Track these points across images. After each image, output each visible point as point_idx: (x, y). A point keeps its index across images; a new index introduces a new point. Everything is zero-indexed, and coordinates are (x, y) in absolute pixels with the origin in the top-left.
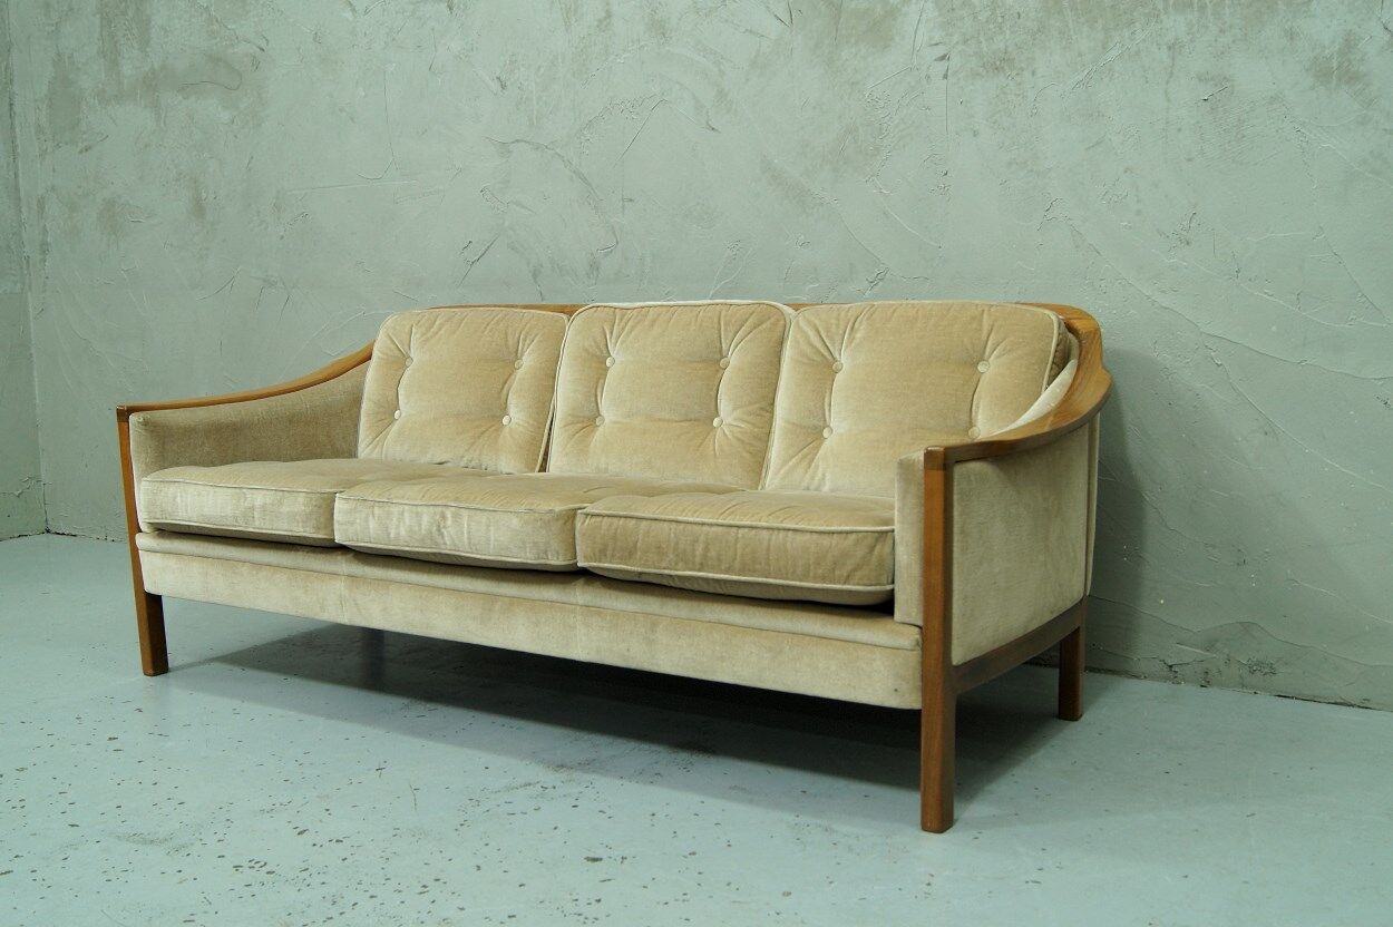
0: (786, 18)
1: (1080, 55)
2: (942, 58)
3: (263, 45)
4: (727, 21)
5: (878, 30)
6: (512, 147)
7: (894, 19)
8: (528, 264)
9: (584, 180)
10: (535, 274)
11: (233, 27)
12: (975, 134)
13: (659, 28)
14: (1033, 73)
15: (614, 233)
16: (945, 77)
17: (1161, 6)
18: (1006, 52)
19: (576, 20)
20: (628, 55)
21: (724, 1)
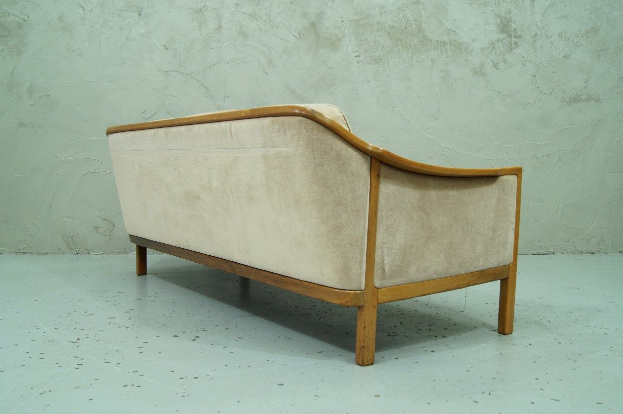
0: (298, 36)
1: (404, 60)
2: (357, 56)
3: (26, 18)
4: (273, 35)
6: (170, 73)
7: (340, 42)
9: (207, 88)
11: (6, 8)
12: (368, 82)
13: (243, 34)
14: (388, 64)
15: (220, 109)
17: (429, 48)
18: (379, 56)
19: (205, 27)
20: (229, 42)
21: (272, 27)
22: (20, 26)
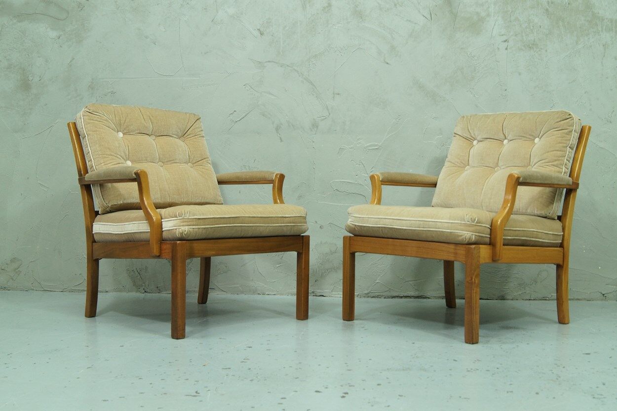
0: (428, 17)
1: (567, 45)
2: (505, 41)
4: (397, 15)
5: (475, 25)
6: (265, 65)
7: (483, 23)
8: (273, 123)
9: (311, 83)
10: (277, 129)
12: (520, 74)
13: (359, 14)
14: (546, 51)
15: (328, 109)
16: (506, 49)
17: (600, 29)
18: (534, 41)
19: (310, 6)
20: (340, 25)
21: (395, 5)
22: (81, 7)
